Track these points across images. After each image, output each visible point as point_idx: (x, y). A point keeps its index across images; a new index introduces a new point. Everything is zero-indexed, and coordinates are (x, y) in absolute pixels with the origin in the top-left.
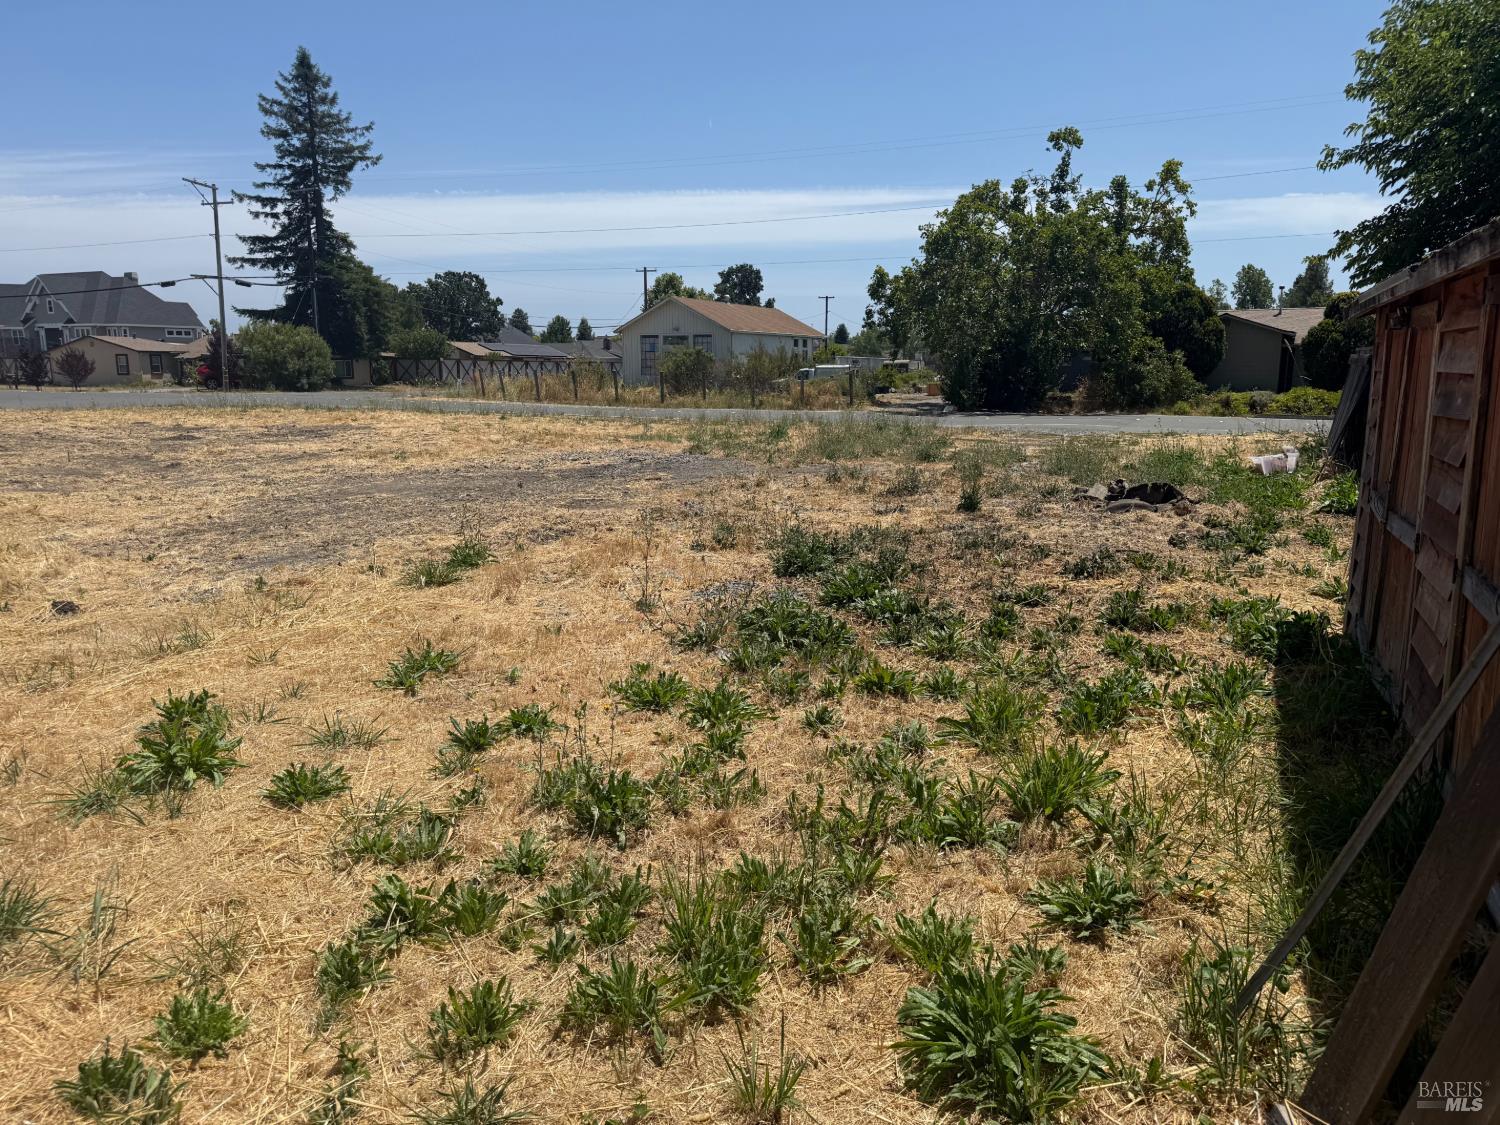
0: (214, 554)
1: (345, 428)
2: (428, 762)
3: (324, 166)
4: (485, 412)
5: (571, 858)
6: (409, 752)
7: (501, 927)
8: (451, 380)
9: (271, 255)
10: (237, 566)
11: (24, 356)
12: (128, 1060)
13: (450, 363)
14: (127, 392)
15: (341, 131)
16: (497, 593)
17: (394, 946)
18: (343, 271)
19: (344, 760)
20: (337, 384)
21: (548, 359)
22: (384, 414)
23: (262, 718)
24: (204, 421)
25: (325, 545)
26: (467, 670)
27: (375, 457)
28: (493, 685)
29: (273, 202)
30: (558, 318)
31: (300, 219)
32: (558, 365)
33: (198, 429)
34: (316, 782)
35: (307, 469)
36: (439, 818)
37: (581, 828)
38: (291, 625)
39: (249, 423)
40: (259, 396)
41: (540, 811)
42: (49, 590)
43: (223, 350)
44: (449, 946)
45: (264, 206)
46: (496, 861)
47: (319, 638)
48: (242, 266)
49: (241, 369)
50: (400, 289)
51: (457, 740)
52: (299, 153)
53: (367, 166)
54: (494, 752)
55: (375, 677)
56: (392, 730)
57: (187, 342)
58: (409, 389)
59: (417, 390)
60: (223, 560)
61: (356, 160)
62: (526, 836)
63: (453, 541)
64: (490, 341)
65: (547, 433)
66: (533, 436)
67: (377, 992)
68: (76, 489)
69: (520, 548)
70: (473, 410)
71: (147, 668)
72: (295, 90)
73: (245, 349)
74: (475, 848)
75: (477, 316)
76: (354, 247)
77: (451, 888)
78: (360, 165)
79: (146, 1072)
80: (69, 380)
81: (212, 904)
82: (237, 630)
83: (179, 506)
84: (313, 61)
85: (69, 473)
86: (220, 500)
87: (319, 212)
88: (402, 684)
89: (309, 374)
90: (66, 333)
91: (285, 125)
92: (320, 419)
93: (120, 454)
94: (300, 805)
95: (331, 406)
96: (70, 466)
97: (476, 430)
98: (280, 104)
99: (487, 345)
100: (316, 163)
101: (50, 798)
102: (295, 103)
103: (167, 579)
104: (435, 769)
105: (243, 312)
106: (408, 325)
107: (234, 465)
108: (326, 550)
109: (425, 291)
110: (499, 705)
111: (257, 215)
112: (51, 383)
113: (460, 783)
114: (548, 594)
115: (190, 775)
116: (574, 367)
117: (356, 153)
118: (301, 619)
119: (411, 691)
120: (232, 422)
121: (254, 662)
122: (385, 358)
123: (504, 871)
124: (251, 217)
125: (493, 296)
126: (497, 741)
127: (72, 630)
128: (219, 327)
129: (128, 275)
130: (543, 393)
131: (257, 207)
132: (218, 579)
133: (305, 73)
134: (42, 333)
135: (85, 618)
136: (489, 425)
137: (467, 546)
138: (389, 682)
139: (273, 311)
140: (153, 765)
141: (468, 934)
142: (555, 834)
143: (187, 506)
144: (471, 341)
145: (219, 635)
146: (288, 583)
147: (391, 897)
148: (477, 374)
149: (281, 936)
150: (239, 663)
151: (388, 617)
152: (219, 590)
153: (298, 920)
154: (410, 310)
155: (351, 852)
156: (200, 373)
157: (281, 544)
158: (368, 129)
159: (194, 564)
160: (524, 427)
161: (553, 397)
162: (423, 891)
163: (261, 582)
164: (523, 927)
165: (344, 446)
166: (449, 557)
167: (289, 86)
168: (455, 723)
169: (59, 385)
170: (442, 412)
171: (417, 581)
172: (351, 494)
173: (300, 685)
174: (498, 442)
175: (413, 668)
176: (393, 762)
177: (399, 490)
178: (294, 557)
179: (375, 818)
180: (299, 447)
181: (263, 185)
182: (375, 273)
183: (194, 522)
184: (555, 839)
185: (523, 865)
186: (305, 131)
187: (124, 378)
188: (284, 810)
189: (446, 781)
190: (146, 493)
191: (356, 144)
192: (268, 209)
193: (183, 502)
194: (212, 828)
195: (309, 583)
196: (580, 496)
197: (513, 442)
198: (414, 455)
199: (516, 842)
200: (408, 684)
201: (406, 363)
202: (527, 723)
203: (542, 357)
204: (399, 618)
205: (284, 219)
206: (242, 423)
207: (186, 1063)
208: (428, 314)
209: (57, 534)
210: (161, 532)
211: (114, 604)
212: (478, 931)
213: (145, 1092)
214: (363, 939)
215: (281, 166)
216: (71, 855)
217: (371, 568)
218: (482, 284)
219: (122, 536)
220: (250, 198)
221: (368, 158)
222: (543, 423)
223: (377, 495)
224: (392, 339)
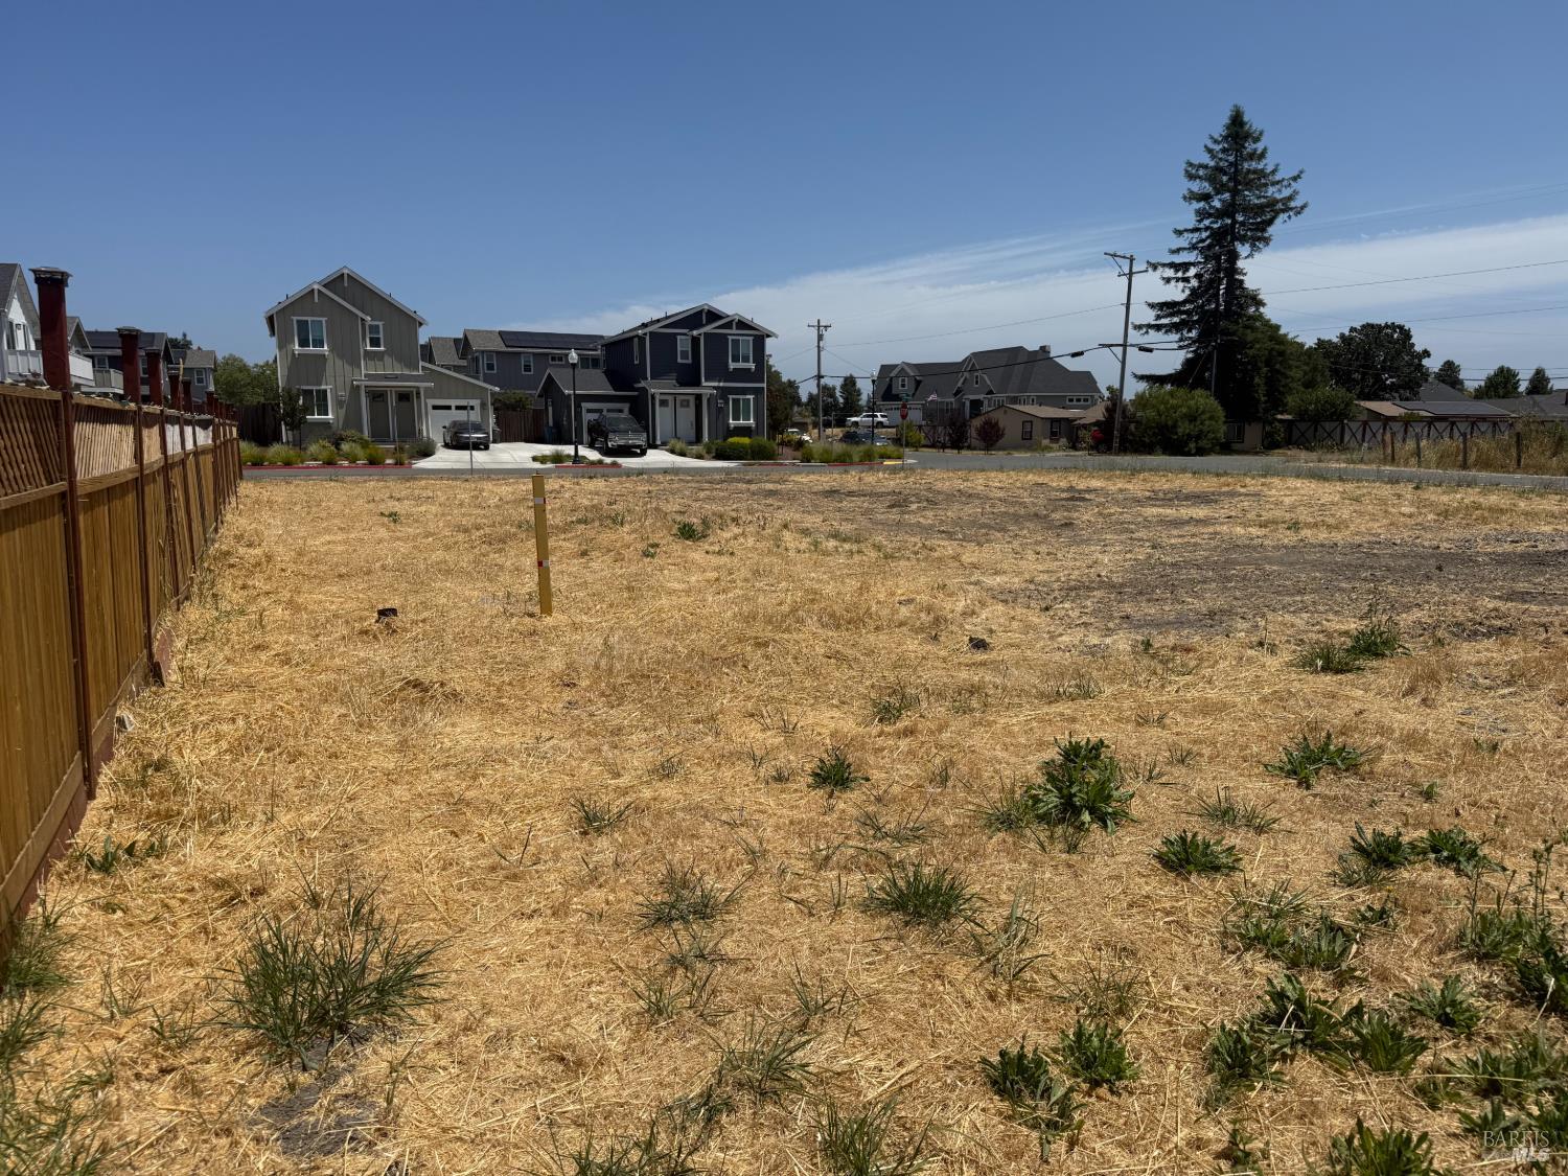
0: (1103, 612)
1: (1232, 494)
2: (1325, 865)
3: (1242, 224)
4: (1393, 480)
5: (1511, 1027)
6: (1304, 849)
7: (1417, 1074)
8: (1353, 444)
9: (1176, 319)
10: (1125, 626)
11: (952, 424)
12: (1039, 1063)
13: (1354, 426)
14: (1028, 455)
15: (1266, 185)
16: (1411, 691)
17: (1288, 1051)
18: (1249, 331)
19: (1233, 839)
20: (1226, 448)
21: (1483, 419)
22: (1276, 481)
23: (1151, 778)
24: (1095, 483)
25: (1212, 614)
26: (1372, 772)
27: (1266, 527)
28: (1403, 796)
29: (1185, 266)
30: (1501, 370)
31: (1211, 281)
32: (1495, 424)
33: (1089, 491)
34: (1207, 855)
35: (1193, 536)
36: (1342, 930)
37: (1524, 995)
38: (1177, 692)
39: (1136, 487)
40: (1148, 459)
41: (1468, 958)
42: (967, 627)
43: (1118, 417)
44: (1351, 1074)
45: (1177, 271)
46: (1412, 999)
47: (1206, 709)
48: (1147, 332)
49: (1132, 434)
50: (1307, 346)
51: (1360, 849)
52: (1219, 214)
53: (1289, 217)
54: (1406, 875)
55: (1266, 760)
56: (1284, 821)
57: (1085, 408)
58: (1303, 454)
59: (1314, 455)
60: (1111, 618)
61: (1277, 213)
62: (1450, 983)
63: (1353, 626)
64: (1407, 399)
65: (1478, 507)
66: (1457, 510)
67: (1268, 1093)
68: (988, 541)
69: (1440, 642)
70: (1379, 477)
71: (1046, 709)
72: (1224, 150)
73: (1139, 414)
74: (1384, 976)
75: (1394, 371)
76: (1264, 305)
77: (1357, 1011)
78: (1282, 217)
79: (1051, 1080)
80: (983, 444)
81: (1107, 944)
82: (1125, 686)
83: (1071, 563)
84: (1246, 119)
85: (983, 526)
86: (1109, 560)
87: (1232, 271)
88: (1295, 773)
89: (1198, 437)
90: (986, 403)
91: (1207, 187)
92: (1207, 484)
93: (1022, 511)
94: (1190, 873)
95: (1220, 471)
96: (983, 520)
97: (1383, 502)
98: (1206, 167)
99: (1403, 403)
100: (1235, 221)
101: (971, 807)
102: (1221, 164)
103: (1060, 630)
104: (1334, 874)
105: (1142, 378)
106: (1310, 384)
107: (1122, 528)
108: (1213, 620)
109: (1335, 346)
110: (1411, 821)
111: (1168, 280)
112: (969, 448)
113: (1363, 898)
114: (1479, 702)
115: (1086, 817)
116: (1519, 427)
117: (1280, 206)
118: (1187, 686)
119: (1304, 783)
120: (1120, 485)
121: (1142, 721)
122: (1281, 421)
123: (1421, 1013)
124: (1163, 282)
125: (1418, 348)
126: (1410, 862)
127: (983, 664)
128: (1116, 394)
129: (1044, 349)
130: (1472, 457)
131: (1170, 273)
132: (1106, 635)
133: (1238, 132)
134: (968, 404)
135: (993, 655)
136: (1399, 496)
137: (1373, 632)
138: (1281, 769)
139: (1171, 375)
140: (1053, 799)
141: (1377, 1068)
142: (1488, 992)
143: (1078, 564)
144: (1383, 399)
145: (1108, 690)
146: (1174, 649)
147: (1288, 998)
148: (1388, 437)
149: (1170, 998)
150: (1128, 721)
151: (1281, 698)
152: (1108, 647)
153: (1187, 988)
154: (1315, 369)
155: (1242, 936)
156: (1093, 438)
157: (1167, 608)
158: (1295, 179)
159: (1085, 619)
160: (1445, 498)
161: (1485, 464)
162: (1325, 1003)
163: (1148, 645)
164: (1446, 1085)
165: (1233, 514)
166: (1349, 643)
167: (1217, 148)
168: (1360, 830)
169: (975, 449)
170: (1341, 479)
171: (1312, 664)
172: (1239, 564)
173: (1189, 753)
174: (1410, 516)
175: (1308, 758)
176: (1286, 855)
177: (1291, 564)
178: (1180, 623)
179: (1269, 909)
180: (1186, 512)
181: (1178, 251)
182: (1282, 331)
183: (1085, 579)
184: (1488, 997)
185: (1447, 1014)
186: (1229, 191)
187: (1027, 443)
188: (1174, 875)
189: (1346, 892)
190: (1043, 549)
191: (1278, 196)
192: (1180, 274)
193: (1076, 560)
194: (1105, 872)
195: (1195, 651)
196: (1521, 586)
197: (1431, 517)
198: (1308, 525)
199: (1437, 986)
200: (1303, 775)
201: (1303, 426)
202: (1449, 850)
203: (1473, 416)
204: (1292, 702)
205: (1194, 283)
206: (1130, 486)
207: (1085, 1086)
208: (1335, 372)
209: (973, 579)
210: (1056, 586)
211: (1018, 646)
212: (1388, 1069)
213: (1049, 1098)
214: (1255, 1032)
215: (1196, 230)
216: (988, 862)
217: (1261, 644)
218: (1406, 334)
219: (1024, 586)
220: (1164, 265)
221: (1291, 209)
222: (1470, 496)
223: (1267, 567)
224: (1290, 400)
